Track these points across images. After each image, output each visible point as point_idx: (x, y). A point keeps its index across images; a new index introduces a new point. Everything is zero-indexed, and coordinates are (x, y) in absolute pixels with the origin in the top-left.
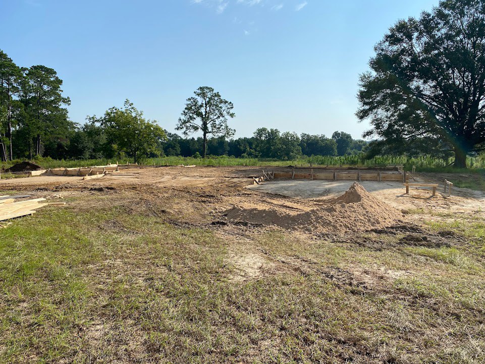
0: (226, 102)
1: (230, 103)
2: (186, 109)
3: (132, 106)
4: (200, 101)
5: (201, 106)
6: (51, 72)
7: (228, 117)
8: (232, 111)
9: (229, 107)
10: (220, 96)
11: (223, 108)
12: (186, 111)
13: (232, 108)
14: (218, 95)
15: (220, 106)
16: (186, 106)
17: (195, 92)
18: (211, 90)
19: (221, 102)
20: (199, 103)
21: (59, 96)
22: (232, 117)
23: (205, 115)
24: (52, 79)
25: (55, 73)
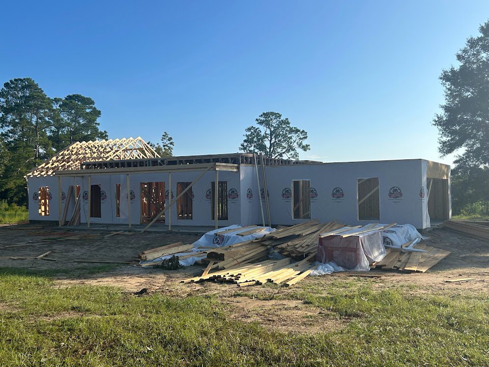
0: (297, 131)
1: (303, 131)
2: (245, 141)
3: (172, 141)
4: (263, 130)
5: (265, 137)
6: (88, 102)
7: (299, 150)
8: (305, 143)
9: (302, 137)
10: (289, 123)
11: (294, 139)
12: (245, 144)
13: (306, 138)
14: (286, 122)
15: (289, 136)
16: (246, 138)
17: (257, 120)
18: (278, 116)
19: (291, 131)
20: (262, 134)
21: (96, 130)
22: (305, 150)
23: (270, 148)
24: (88, 111)
25: (93, 103)
